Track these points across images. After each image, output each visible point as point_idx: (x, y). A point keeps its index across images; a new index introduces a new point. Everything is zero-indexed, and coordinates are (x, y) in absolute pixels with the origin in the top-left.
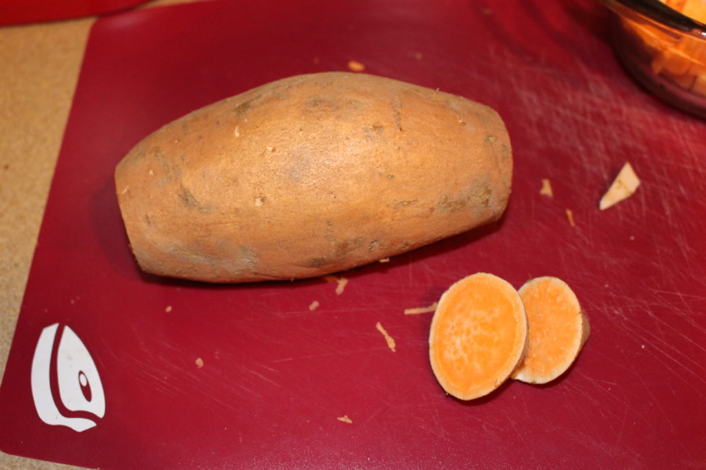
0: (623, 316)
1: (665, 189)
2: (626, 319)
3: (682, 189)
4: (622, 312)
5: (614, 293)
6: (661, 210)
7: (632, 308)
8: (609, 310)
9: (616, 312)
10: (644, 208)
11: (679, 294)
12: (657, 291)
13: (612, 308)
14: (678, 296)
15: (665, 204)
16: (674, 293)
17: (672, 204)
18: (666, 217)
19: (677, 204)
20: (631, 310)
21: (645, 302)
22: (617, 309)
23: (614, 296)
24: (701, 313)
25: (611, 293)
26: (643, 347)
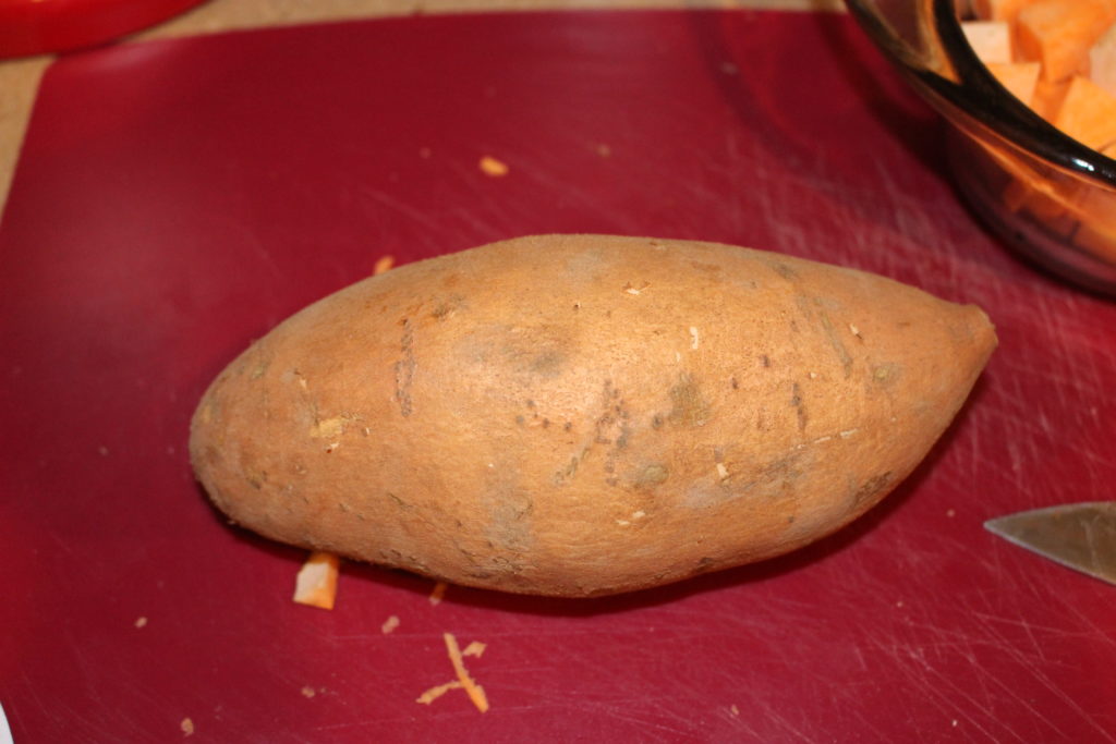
0: (925, 663)
1: (1015, 420)
2: (929, 668)
3: (1044, 422)
4: (922, 655)
5: (913, 619)
6: (1003, 458)
7: (940, 648)
8: (901, 651)
9: (913, 655)
10: (976, 456)
11: (1024, 624)
12: (987, 617)
13: (907, 647)
14: (1023, 628)
15: (1013, 449)
16: (1016, 623)
17: (1025, 450)
18: (1013, 474)
19: (1034, 449)
20: (938, 652)
21: (965, 637)
22: (914, 650)
23: (911, 624)
24: (1059, 662)
25: (907, 619)
26: (955, 723)
